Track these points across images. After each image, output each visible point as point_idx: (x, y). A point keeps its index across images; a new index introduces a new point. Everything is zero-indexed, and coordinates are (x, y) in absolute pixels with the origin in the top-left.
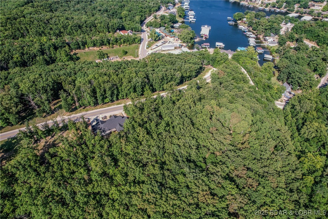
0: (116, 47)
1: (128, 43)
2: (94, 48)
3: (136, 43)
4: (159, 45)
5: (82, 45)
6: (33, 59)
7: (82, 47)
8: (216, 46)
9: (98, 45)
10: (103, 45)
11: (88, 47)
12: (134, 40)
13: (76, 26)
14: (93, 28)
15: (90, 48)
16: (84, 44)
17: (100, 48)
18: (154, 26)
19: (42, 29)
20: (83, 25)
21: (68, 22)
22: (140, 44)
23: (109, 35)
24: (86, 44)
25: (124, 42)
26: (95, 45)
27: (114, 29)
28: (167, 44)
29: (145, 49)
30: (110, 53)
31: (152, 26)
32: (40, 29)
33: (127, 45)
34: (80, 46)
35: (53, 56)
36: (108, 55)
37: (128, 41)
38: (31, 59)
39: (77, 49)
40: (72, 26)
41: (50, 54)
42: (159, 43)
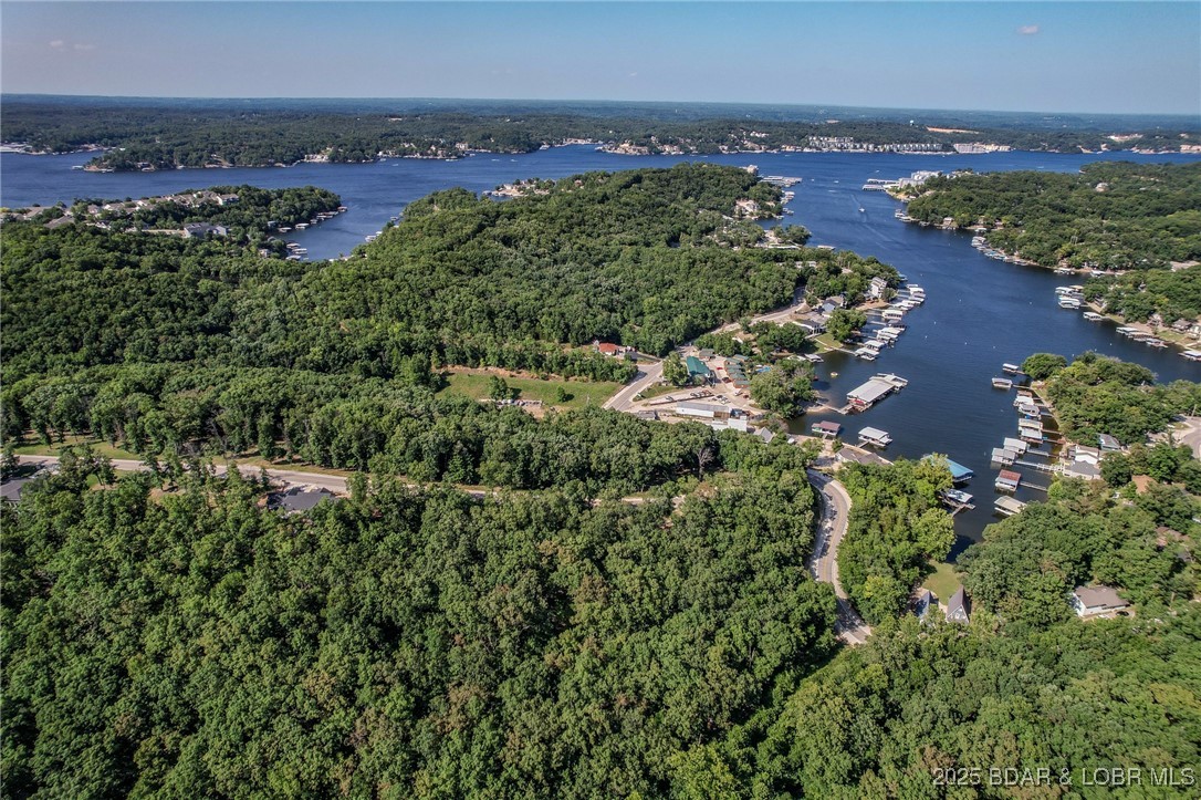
0: (557, 380)
1: (591, 375)
2: (499, 370)
3: (613, 381)
4: (676, 398)
5: (472, 357)
6: (345, 362)
7: (470, 361)
8: (861, 438)
9: (510, 363)
10: (524, 367)
11: (486, 365)
12: (612, 371)
13: (483, 311)
14: (524, 325)
15: (489, 368)
16: (477, 356)
17: (514, 373)
18: (716, 347)
19: (409, 306)
20: (501, 311)
21: (471, 301)
22: (627, 383)
23: (551, 348)
24: (484, 357)
25: (583, 371)
26: (502, 363)
27: (584, 334)
28: (705, 401)
29: (631, 400)
30: (528, 388)
31: (712, 347)
32: (406, 305)
33: (587, 381)
34: (467, 358)
35: (394, 366)
36: (521, 394)
37: (594, 370)
38: (341, 363)
39: (458, 363)
40: (474, 310)
41: (390, 362)
42: (686, 394)
